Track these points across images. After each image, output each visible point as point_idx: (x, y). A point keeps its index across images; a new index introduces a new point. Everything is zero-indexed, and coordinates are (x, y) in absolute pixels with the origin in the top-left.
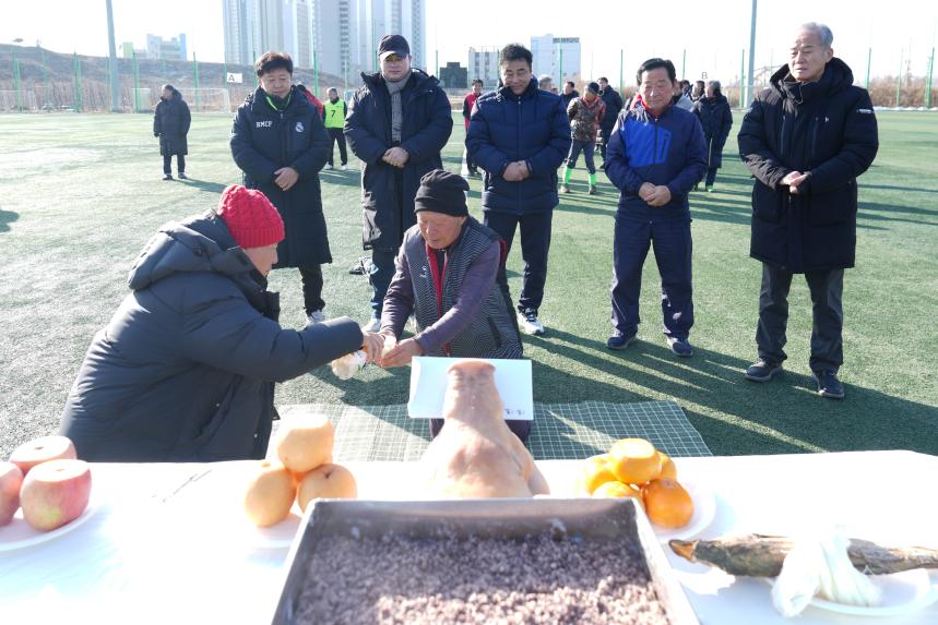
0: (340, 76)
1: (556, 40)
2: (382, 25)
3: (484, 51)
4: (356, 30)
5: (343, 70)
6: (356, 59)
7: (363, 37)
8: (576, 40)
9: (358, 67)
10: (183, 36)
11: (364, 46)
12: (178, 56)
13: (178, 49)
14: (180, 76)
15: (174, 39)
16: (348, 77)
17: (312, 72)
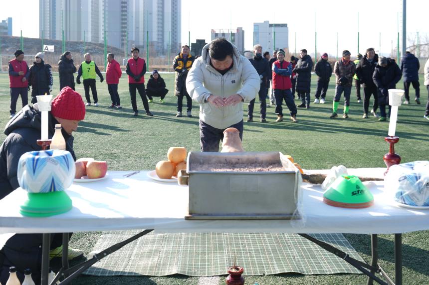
0: (121, 49)
1: (271, 25)
2: (151, 14)
3: (222, 32)
4: (132, 17)
5: (123, 44)
6: (132, 36)
7: (137, 22)
8: (285, 25)
9: (133, 42)
10: (10, 20)
11: (137, 28)
12: (6, 33)
13: (6, 28)
14: (7, 47)
15: (4, 21)
16: (127, 49)
17: (101, 45)
